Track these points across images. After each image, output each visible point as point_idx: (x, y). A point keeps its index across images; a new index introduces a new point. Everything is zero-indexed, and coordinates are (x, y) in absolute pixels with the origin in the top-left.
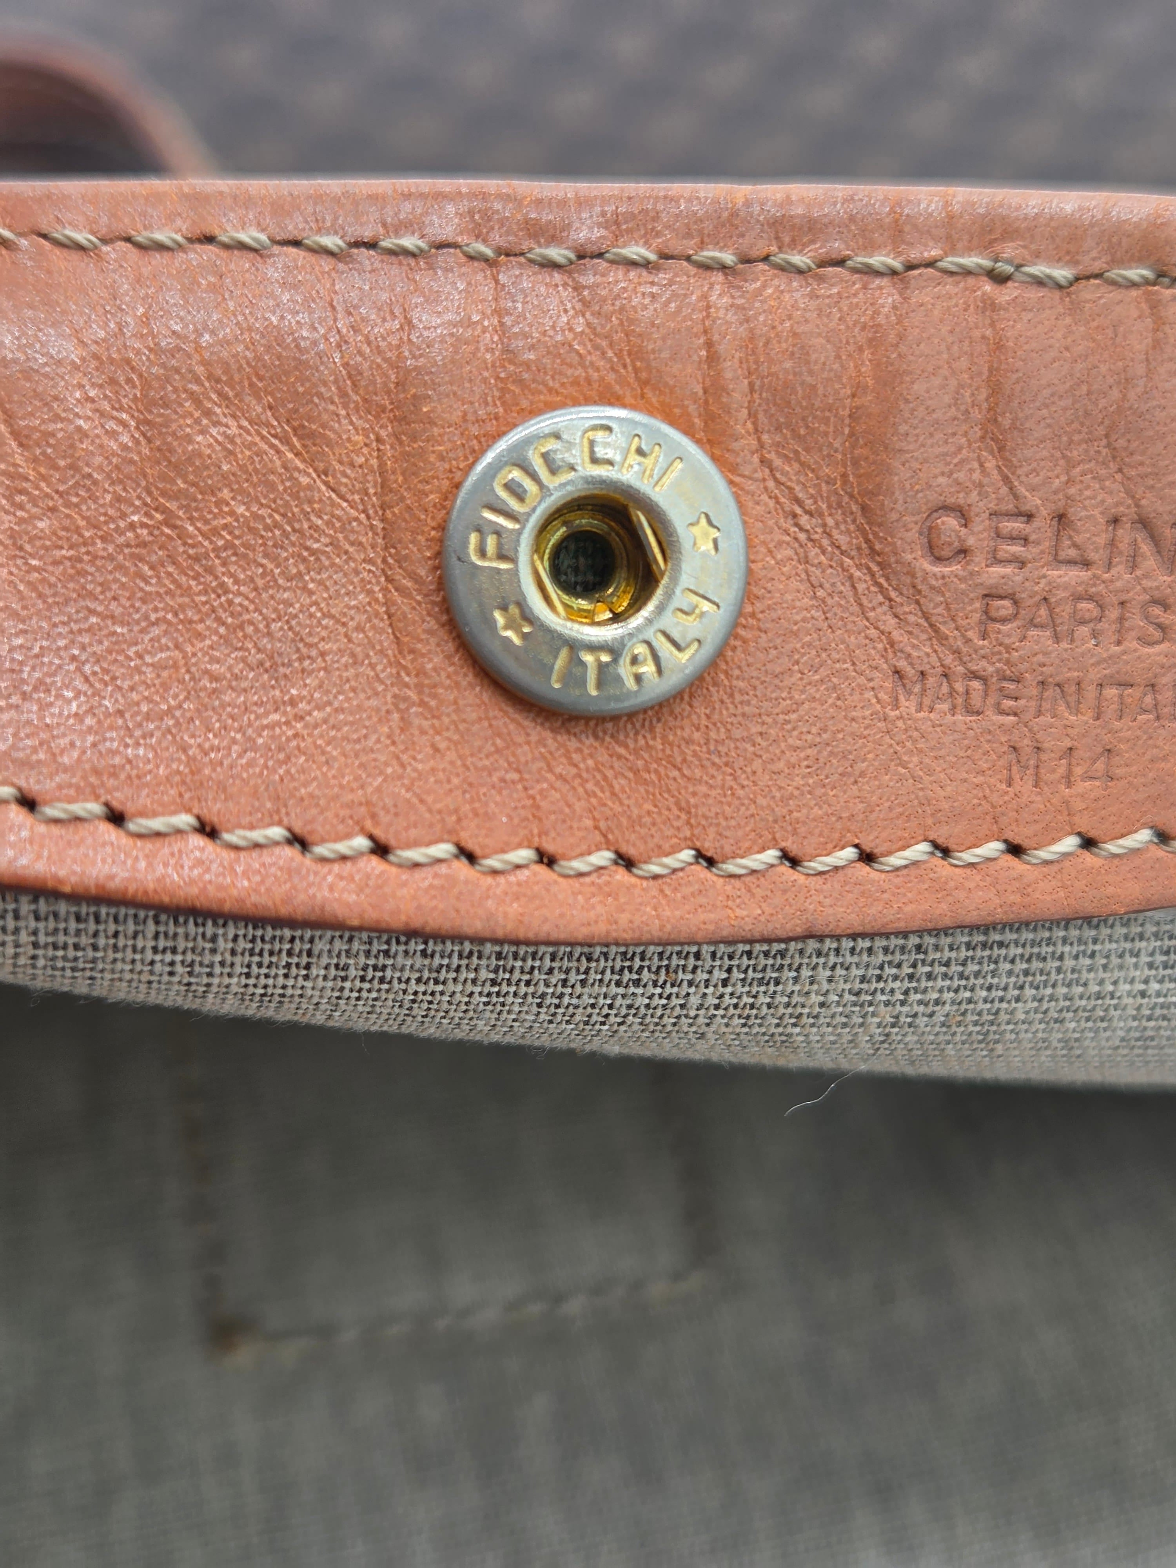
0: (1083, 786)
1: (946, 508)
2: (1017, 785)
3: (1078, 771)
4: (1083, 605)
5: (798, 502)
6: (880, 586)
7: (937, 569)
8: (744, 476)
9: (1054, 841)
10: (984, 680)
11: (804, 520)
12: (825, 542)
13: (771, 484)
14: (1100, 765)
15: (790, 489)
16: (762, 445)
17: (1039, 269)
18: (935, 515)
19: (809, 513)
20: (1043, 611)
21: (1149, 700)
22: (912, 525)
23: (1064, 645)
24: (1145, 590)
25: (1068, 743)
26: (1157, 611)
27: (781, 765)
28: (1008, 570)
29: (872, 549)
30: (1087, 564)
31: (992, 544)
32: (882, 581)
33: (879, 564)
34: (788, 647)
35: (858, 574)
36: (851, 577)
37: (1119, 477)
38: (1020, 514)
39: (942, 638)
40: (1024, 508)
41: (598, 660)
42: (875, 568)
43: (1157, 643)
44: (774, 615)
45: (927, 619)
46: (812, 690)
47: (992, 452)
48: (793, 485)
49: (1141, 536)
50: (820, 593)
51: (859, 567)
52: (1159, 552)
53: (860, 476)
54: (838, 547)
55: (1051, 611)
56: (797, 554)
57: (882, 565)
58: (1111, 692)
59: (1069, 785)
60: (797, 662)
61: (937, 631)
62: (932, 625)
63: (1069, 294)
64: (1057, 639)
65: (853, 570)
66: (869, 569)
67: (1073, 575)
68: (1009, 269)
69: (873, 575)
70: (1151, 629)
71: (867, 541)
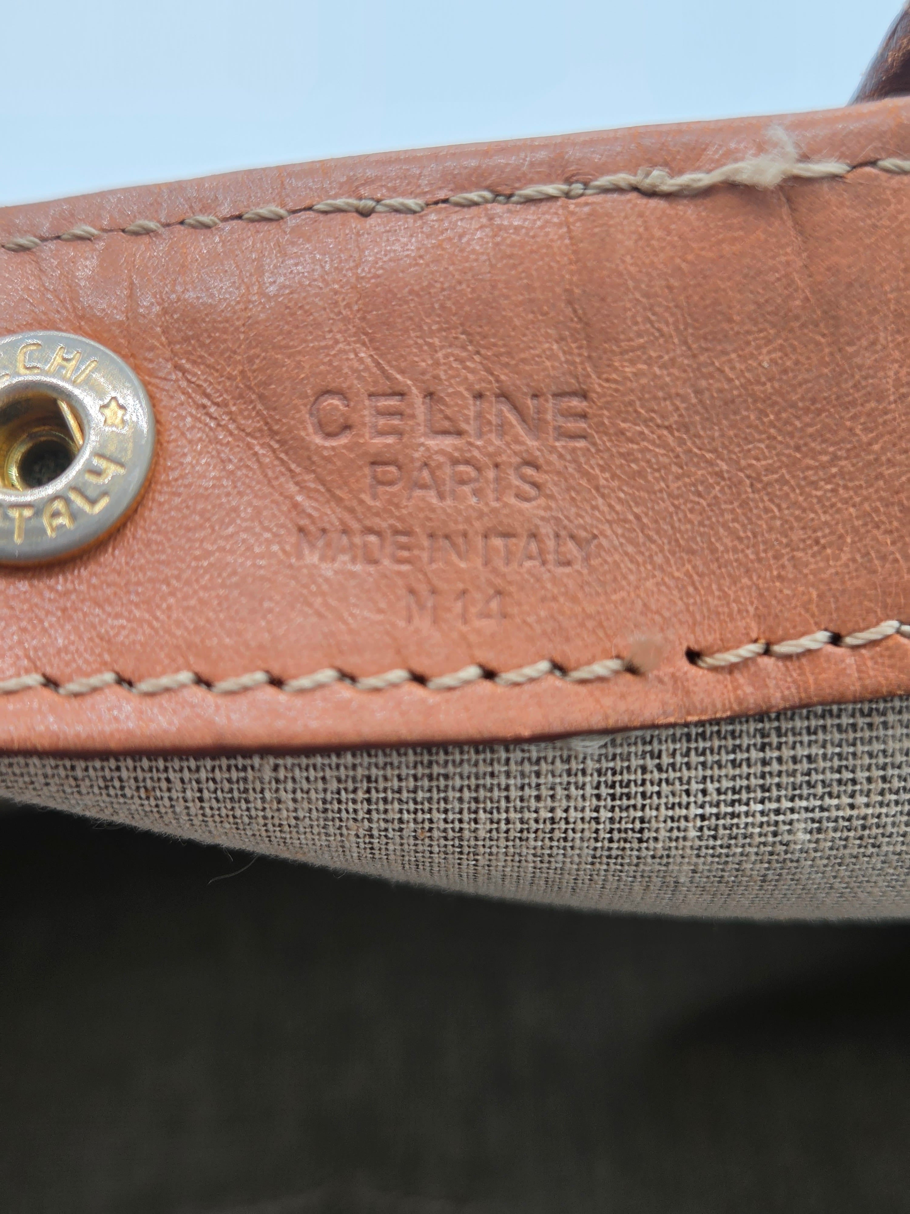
0: (479, 623)
1: (328, 392)
2: (416, 621)
3: (473, 610)
4: (462, 468)
5: (208, 396)
6: (281, 460)
7: (328, 443)
8: (160, 378)
9: (456, 670)
10: (379, 533)
11: (212, 409)
12: (232, 426)
13: (184, 384)
14: (494, 605)
15: (199, 386)
16: (175, 353)
17: (397, 201)
18: (322, 399)
19: (217, 404)
20: (425, 473)
21: (533, 547)
22: (302, 407)
23: (449, 502)
24: (515, 453)
25: (461, 586)
26: (529, 471)
27: (193, 602)
28: (390, 440)
29: (270, 429)
30: (460, 433)
31: (374, 420)
32: (282, 456)
33: (278, 442)
34: (200, 507)
35: (261, 451)
36: (256, 454)
37: (477, 358)
38: (394, 394)
39: (339, 500)
40: (398, 389)
41: (21, 515)
42: (276, 446)
43: (535, 499)
44: (186, 482)
45: (324, 485)
46: (221, 543)
47: (364, 344)
48: (201, 383)
49: (505, 409)
50: (230, 467)
51: (262, 446)
52: (524, 421)
53: (254, 371)
54: (243, 430)
55: (432, 473)
56: (207, 436)
57: (282, 443)
58: (498, 542)
59: (465, 622)
60: (209, 520)
61: (333, 496)
62: (329, 490)
63: (421, 217)
64: (441, 496)
65: (257, 448)
66: (271, 447)
67: (448, 443)
68: (371, 203)
69: (274, 451)
70: (527, 487)
71: (267, 423)
